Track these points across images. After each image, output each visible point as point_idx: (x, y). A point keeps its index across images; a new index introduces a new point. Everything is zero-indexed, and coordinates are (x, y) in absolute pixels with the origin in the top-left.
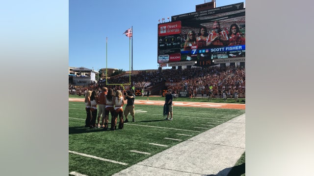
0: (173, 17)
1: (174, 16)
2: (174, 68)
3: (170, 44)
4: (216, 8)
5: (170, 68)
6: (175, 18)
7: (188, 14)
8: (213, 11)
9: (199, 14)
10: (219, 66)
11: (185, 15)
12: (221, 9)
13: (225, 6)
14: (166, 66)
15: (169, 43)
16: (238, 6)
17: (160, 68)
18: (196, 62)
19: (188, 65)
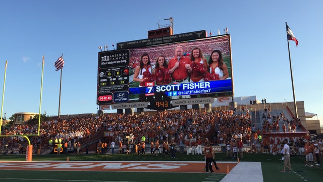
0: (118, 45)
1: (119, 43)
2: (120, 111)
3: (115, 79)
4: (173, 35)
5: (115, 111)
6: (121, 45)
7: (139, 41)
8: (169, 39)
9: (152, 42)
10: (179, 108)
11: (134, 43)
12: (179, 37)
13: (184, 34)
14: (108, 108)
15: (112, 78)
16: (199, 34)
17: (100, 112)
18: (149, 104)
19: (139, 107)
